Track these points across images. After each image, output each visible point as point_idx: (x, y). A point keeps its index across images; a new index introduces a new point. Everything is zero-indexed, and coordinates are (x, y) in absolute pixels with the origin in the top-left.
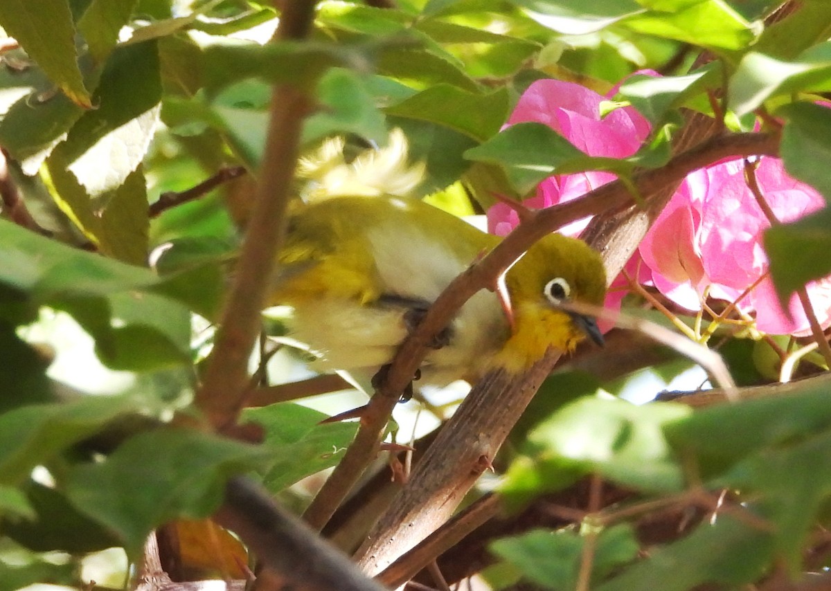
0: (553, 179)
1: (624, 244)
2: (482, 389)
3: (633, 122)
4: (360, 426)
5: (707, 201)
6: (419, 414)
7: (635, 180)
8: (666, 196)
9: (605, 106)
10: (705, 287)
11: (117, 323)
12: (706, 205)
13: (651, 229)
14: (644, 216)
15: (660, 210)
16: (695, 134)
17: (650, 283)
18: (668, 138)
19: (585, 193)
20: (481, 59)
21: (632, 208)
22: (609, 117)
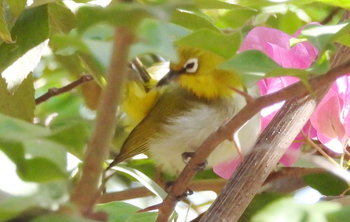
0: (263, 81)
1: (302, 117)
2: (225, 195)
3: (307, 50)
4: (158, 214)
5: (347, 93)
6: (188, 210)
7: (310, 81)
8: (325, 91)
9: (293, 41)
10: (345, 141)
11: (28, 156)
12: (347, 96)
13: (317, 108)
14: (313, 102)
15: (322, 98)
16: (341, 57)
17: (316, 139)
18: (328, 58)
19: (281, 89)
20: (222, 18)
21: (307, 97)
22: (295, 48)
